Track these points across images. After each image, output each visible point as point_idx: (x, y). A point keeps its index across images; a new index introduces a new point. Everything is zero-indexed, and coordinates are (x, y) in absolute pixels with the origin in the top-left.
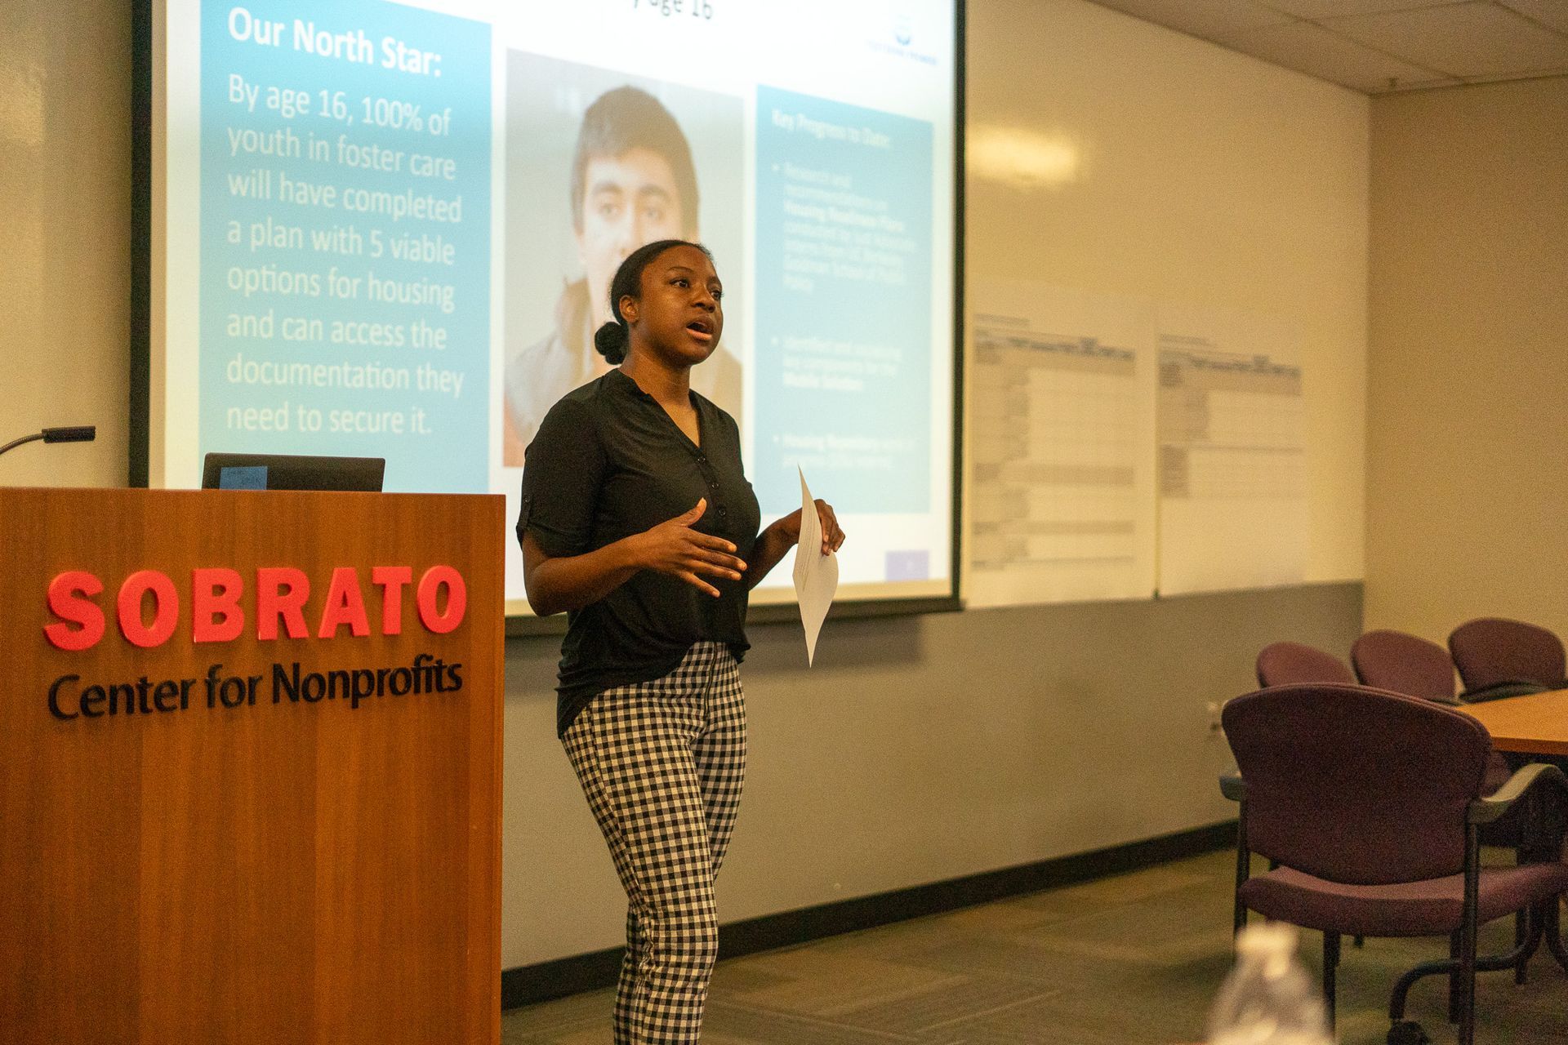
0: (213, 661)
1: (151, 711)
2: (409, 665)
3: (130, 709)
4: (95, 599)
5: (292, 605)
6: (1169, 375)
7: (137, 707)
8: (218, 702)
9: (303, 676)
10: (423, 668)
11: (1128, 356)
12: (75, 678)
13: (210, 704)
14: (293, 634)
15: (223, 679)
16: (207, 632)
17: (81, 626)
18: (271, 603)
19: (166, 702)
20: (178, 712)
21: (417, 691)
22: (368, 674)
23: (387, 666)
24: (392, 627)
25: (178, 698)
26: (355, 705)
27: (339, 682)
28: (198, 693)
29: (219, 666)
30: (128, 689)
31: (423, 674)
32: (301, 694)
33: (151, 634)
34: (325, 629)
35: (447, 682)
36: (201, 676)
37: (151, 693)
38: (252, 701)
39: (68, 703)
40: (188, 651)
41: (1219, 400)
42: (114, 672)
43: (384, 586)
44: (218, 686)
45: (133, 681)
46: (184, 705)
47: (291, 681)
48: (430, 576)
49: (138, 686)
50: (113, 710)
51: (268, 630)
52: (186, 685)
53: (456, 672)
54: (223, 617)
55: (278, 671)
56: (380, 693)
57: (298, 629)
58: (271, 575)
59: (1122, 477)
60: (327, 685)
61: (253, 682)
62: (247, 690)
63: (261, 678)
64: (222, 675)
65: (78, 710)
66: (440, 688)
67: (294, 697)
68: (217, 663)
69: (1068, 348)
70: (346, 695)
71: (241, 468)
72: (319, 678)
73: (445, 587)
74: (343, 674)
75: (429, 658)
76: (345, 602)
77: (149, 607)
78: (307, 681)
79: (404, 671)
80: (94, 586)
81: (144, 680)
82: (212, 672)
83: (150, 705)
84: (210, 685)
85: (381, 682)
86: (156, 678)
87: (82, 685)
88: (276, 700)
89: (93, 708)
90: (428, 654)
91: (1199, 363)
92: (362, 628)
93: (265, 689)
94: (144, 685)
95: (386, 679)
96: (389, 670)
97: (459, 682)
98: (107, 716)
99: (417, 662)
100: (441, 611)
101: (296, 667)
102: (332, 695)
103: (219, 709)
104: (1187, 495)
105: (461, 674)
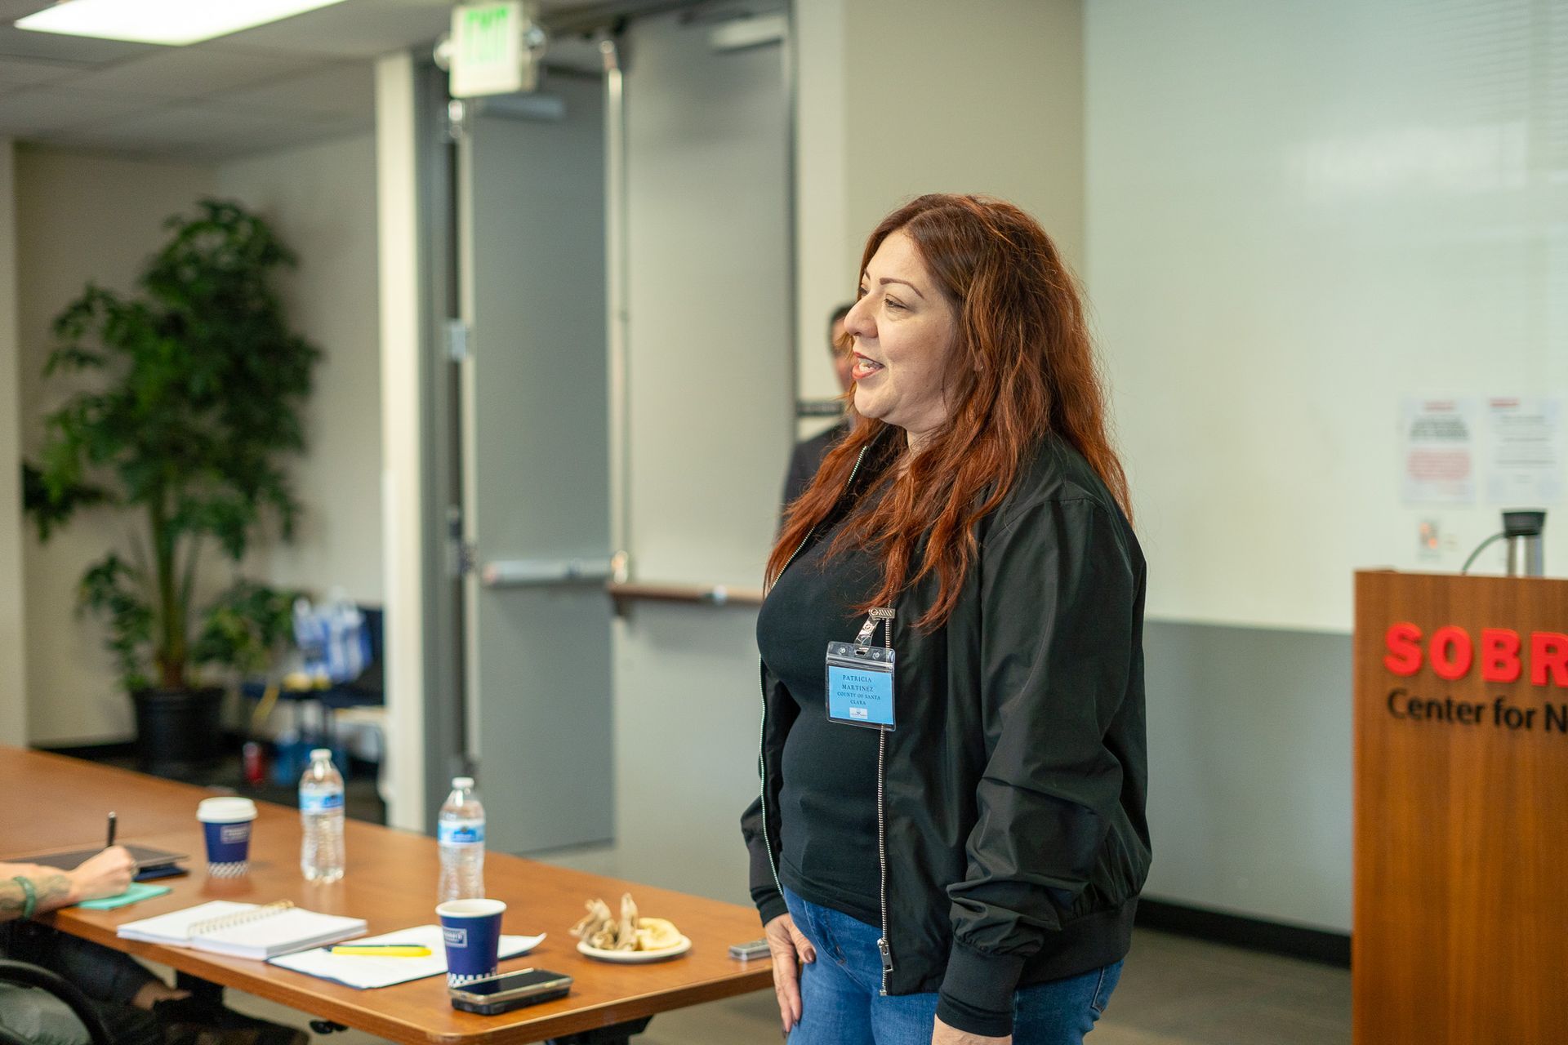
0: (1498, 693)
1: (1453, 721)
3: (1440, 716)
4: (1414, 642)
5: (1557, 663)
7: (1444, 715)
8: (1502, 721)
12: (1405, 692)
13: (1497, 721)
14: (1557, 683)
15: (1507, 708)
16: (1491, 672)
17: (1406, 659)
19: (1466, 717)
20: (1473, 724)
25: (1474, 715)
28: (1488, 715)
29: (1504, 698)
30: (1437, 704)
33: (1450, 670)
36: (1490, 703)
37: (1454, 708)
38: (1529, 726)
39: (1401, 706)
40: (1482, 684)
42: (1426, 691)
44: (1502, 714)
45: (1442, 699)
46: (1478, 720)
47: (1560, 716)
49: (1446, 702)
50: (1429, 715)
51: (1538, 676)
52: (1479, 708)
54: (1503, 664)
55: (1549, 710)
58: (1542, 637)
61: (1530, 713)
62: (1526, 719)
63: (1536, 711)
64: (1506, 705)
65: (1407, 712)
68: (1503, 696)
80: (1417, 634)
81: (1450, 698)
82: (1499, 700)
83: (1454, 715)
84: (1498, 706)
86: (1458, 698)
87: (1412, 694)
88: (1548, 727)
89: (1416, 712)
93: (1539, 719)
94: (1449, 703)
98: (1424, 720)
101: (1564, 707)
103: (1504, 727)
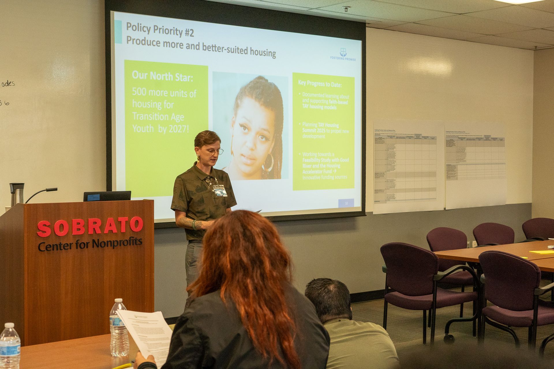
1: (62, 250)
2: (128, 239)
3: (57, 249)
4: (49, 226)
5: (97, 227)
6: (450, 143)
7: (59, 249)
8: (79, 247)
9: (100, 242)
10: (131, 240)
11: (433, 138)
12: (44, 243)
13: (77, 248)
14: (98, 233)
15: (80, 243)
16: (75, 232)
17: (46, 232)
18: (92, 226)
19: (66, 248)
20: (69, 250)
21: (130, 245)
22: (117, 241)
23: (122, 239)
24: (123, 230)
25: (69, 247)
26: (114, 248)
27: (109, 243)
28: (74, 246)
29: (79, 240)
30: (56, 245)
31: (132, 241)
32: (100, 246)
33: (62, 233)
34: (106, 231)
35: (138, 243)
36: (74, 242)
37: (62, 246)
38: (87, 247)
39: (43, 248)
40: (71, 237)
42: (53, 241)
43: (121, 221)
45: (58, 243)
46: (70, 248)
47: (97, 243)
48: (133, 219)
49: (59, 244)
50: (53, 250)
51: (91, 232)
52: (71, 244)
53: (140, 240)
54: (80, 229)
55: (94, 241)
56: (120, 245)
57: (99, 231)
58: (91, 220)
60: (106, 244)
61: (87, 243)
62: (86, 245)
63: (89, 242)
64: (80, 242)
65: (45, 249)
66: (136, 244)
67: (98, 247)
68: (78, 239)
69: (410, 137)
70: (111, 246)
71: (93, 195)
72: (104, 242)
73: (137, 222)
74: (110, 241)
75: (133, 237)
76: (111, 225)
77: (62, 227)
78: (101, 243)
79: (126, 240)
80: (48, 223)
82: (77, 241)
83: (62, 248)
84: (77, 244)
85: (121, 243)
86: (64, 242)
87: (46, 244)
88: (93, 247)
89: (48, 249)
90: (133, 236)
91: (462, 139)
92: (115, 231)
93: (91, 245)
94: (60, 244)
95: (122, 242)
96: (122, 240)
97: (141, 242)
98: (52, 251)
99: (130, 238)
100: (136, 227)
101: (98, 240)
102: (107, 246)
103: (79, 249)
104: (457, 179)
105: (142, 241)
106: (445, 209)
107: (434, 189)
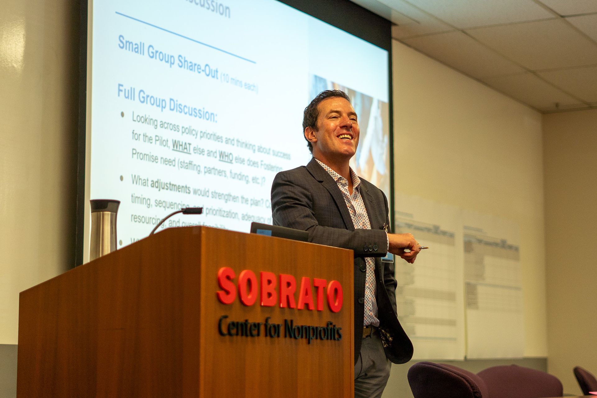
0: (267, 315)
1: (249, 336)
2: (325, 326)
3: (242, 334)
4: (233, 281)
5: (291, 292)
6: (468, 247)
7: (244, 333)
8: (268, 334)
9: (294, 327)
10: (329, 328)
11: (452, 236)
12: (226, 317)
13: (266, 336)
14: (292, 306)
15: (270, 324)
16: (266, 301)
17: (229, 293)
18: (285, 291)
19: (253, 333)
20: (257, 338)
21: (327, 338)
22: (313, 328)
23: (319, 326)
24: (321, 307)
25: (257, 331)
26: (309, 343)
27: (304, 331)
28: (262, 329)
29: (269, 318)
30: (242, 324)
31: (329, 331)
32: (293, 335)
33: (249, 299)
34: (300, 305)
35: (337, 336)
36: (264, 322)
37: (248, 327)
38: (278, 336)
39: (224, 328)
40: (259, 309)
41: (488, 260)
42: (237, 316)
43: (318, 287)
44: (268, 328)
45: (243, 321)
46: (258, 335)
47: (290, 328)
48: (331, 285)
49: (245, 324)
50: (237, 334)
51: (284, 303)
52: (259, 324)
54: (271, 295)
55: (286, 323)
56: (317, 338)
57: (293, 304)
58: (285, 277)
59: (451, 297)
60: (300, 332)
61: (278, 326)
62: (277, 330)
63: (281, 325)
64: (271, 322)
65: (227, 332)
66: (334, 339)
67: (291, 336)
69: (429, 230)
70: (306, 338)
71: (264, 230)
72: (298, 328)
73: (336, 290)
74: (305, 328)
75: (331, 324)
76: (307, 293)
77: (249, 287)
78: (295, 329)
79: (324, 328)
80: (231, 274)
81: (246, 321)
82: (267, 320)
83: (249, 332)
84: (266, 326)
85: (317, 333)
87: (228, 321)
88: (285, 336)
89: (231, 332)
90: (331, 322)
91: (480, 241)
92: (312, 307)
93: (282, 330)
95: (318, 331)
96: (319, 328)
97: (340, 336)
98: (236, 337)
99: (328, 325)
100: (335, 301)
101: (292, 321)
102: (302, 336)
103: (268, 338)
104: (477, 308)
105: (341, 332)
106: (465, 358)
107: (452, 323)
